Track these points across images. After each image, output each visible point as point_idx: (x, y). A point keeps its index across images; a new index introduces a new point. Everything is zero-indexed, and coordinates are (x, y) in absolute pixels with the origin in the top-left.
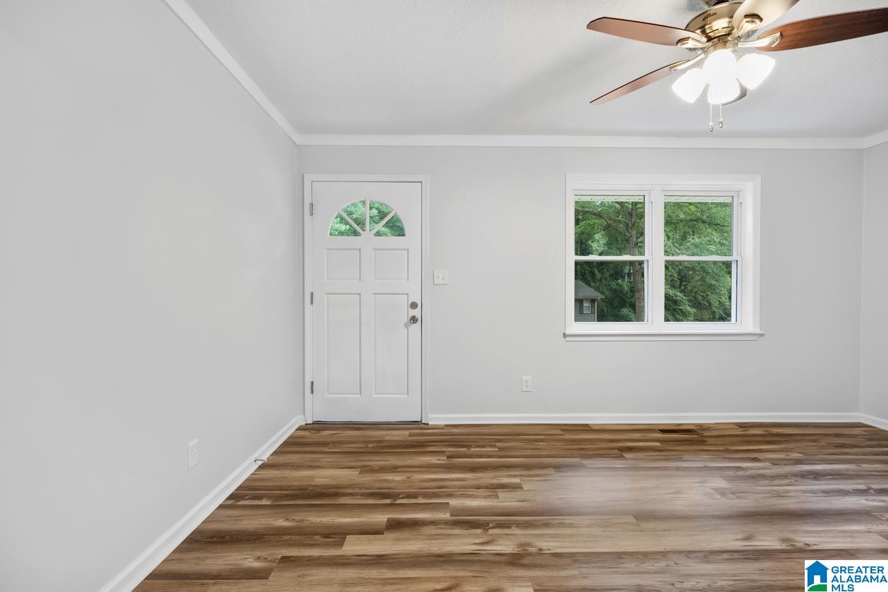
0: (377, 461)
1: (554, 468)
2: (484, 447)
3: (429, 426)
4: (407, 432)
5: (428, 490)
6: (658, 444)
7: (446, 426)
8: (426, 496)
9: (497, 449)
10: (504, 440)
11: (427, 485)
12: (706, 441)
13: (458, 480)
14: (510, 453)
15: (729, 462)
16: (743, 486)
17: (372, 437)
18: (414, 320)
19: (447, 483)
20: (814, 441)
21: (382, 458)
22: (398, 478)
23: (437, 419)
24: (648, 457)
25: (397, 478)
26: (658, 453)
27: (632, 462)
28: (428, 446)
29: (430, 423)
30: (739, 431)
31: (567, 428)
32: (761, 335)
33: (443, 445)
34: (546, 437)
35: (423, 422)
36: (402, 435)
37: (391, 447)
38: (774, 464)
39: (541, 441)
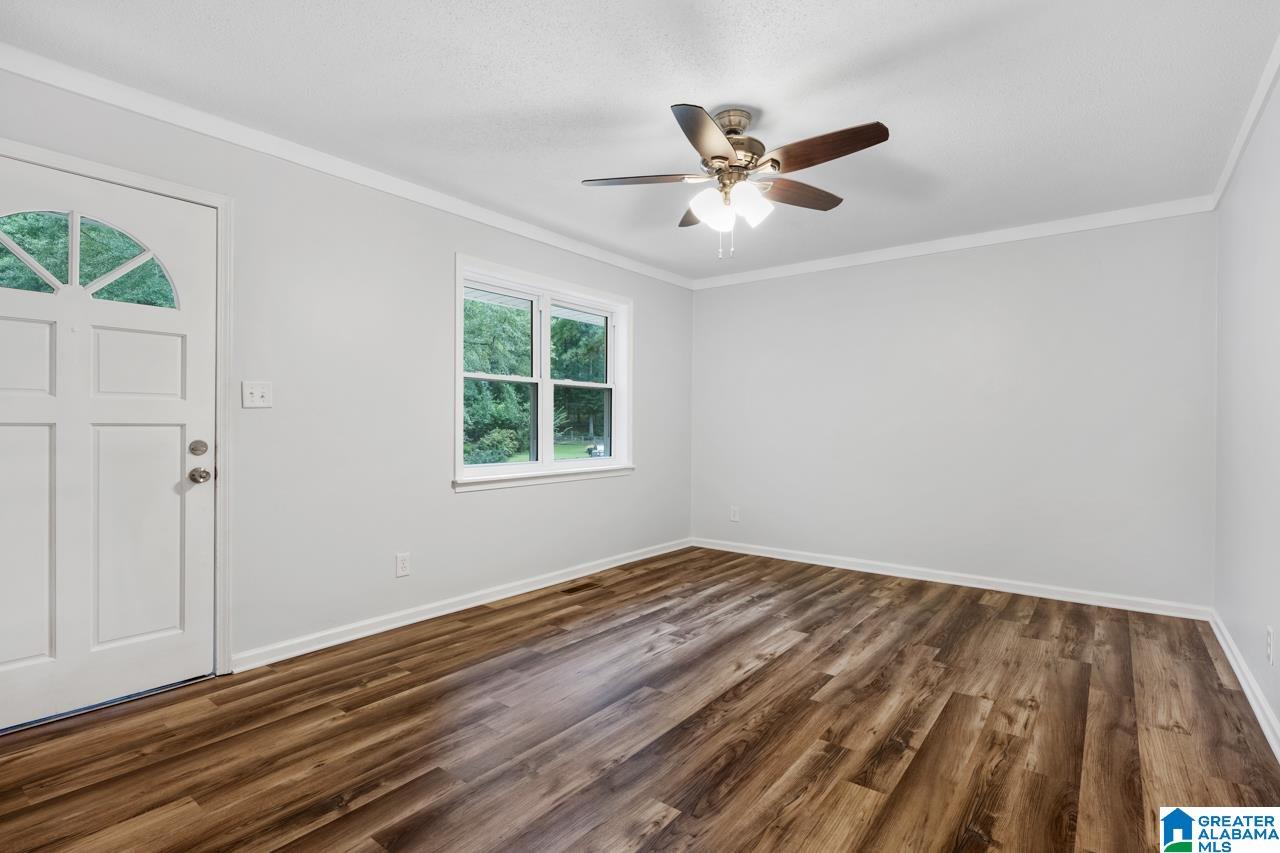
0: (207, 768)
1: (512, 668)
2: (385, 675)
3: (236, 678)
4: (205, 700)
5: (381, 767)
6: (577, 607)
7: (273, 665)
8: (389, 776)
9: (408, 673)
10: (402, 656)
11: (369, 760)
12: (613, 592)
13: (409, 733)
14: (436, 670)
15: (653, 606)
16: (686, 624)
17: (130, 735)
18: (195, 477)
19: (401, 744)
20: (685, 569)
21: (213, 759)
22: (299, 776)
23: (246, 659)
24: (588, 623)
25: (299, 774)
26: (589, 617)
27: (578, 633)
28: (282, 707)
29: (236, 671)
30: (626, 576)
31: (464, 616)
32: (633, 469)
33: (311, 696)
34: (454, 635)
35: (218, 674)
36: (199, 709)
37: (204, 735)
38: (684, 597)
39: (453, 641)
